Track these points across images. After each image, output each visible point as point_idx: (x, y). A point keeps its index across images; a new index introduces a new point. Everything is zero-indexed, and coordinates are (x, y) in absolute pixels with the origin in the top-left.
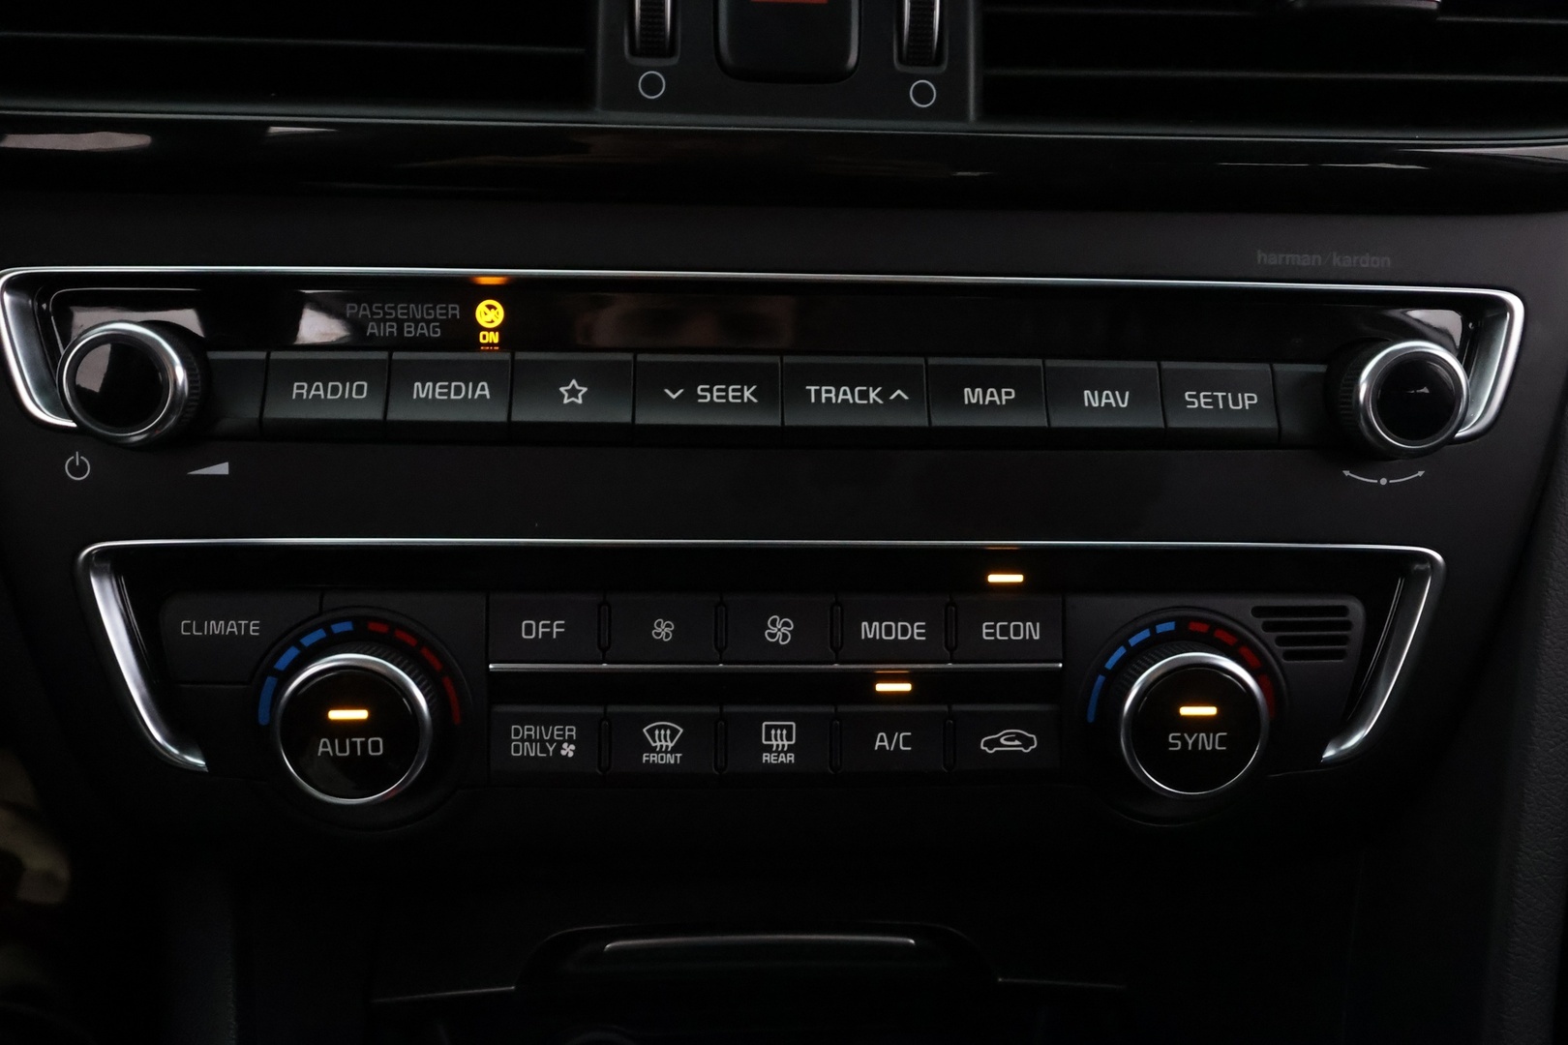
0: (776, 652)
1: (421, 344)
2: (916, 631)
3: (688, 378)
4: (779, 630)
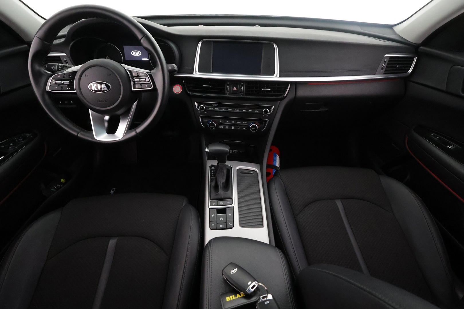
0: (233, 123)
1: (216, 106)
2: (240, 122)
3: (229, 109)
4: (233, 122)
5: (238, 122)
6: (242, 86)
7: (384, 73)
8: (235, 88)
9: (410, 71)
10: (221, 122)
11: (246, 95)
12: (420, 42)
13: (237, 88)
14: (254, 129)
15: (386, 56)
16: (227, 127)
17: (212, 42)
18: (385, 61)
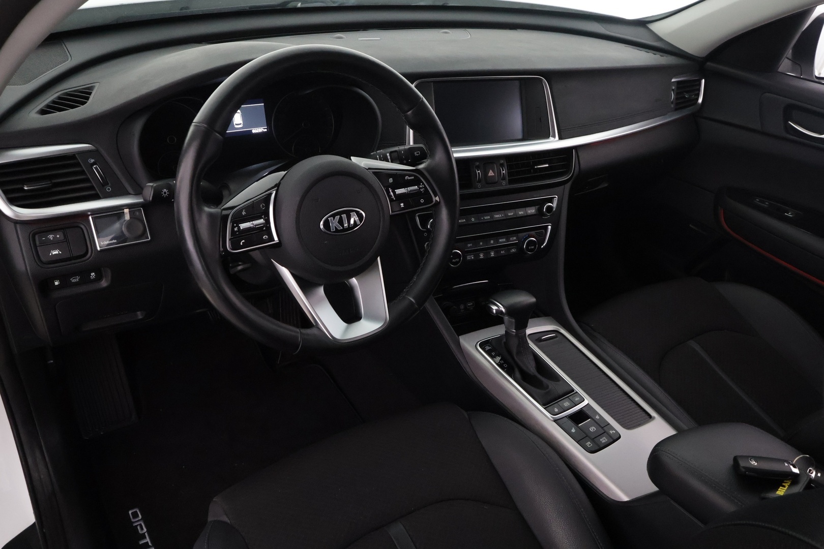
0: (492, 244)
2: (505, 240)
3: (484, 217)
4: (492, 242)
5: (500, 240)
6: (502, 165)
7: (676, 109)
8: (491, 171)
9: (700, 100)
10: (470, 247)
11: (511, 182)
12: (704, 54)
13: (494, 172)
14: (533, 247)
15: (673, 80)
16: (482, 255)
17: (432, 83)
18: (673, 90)
